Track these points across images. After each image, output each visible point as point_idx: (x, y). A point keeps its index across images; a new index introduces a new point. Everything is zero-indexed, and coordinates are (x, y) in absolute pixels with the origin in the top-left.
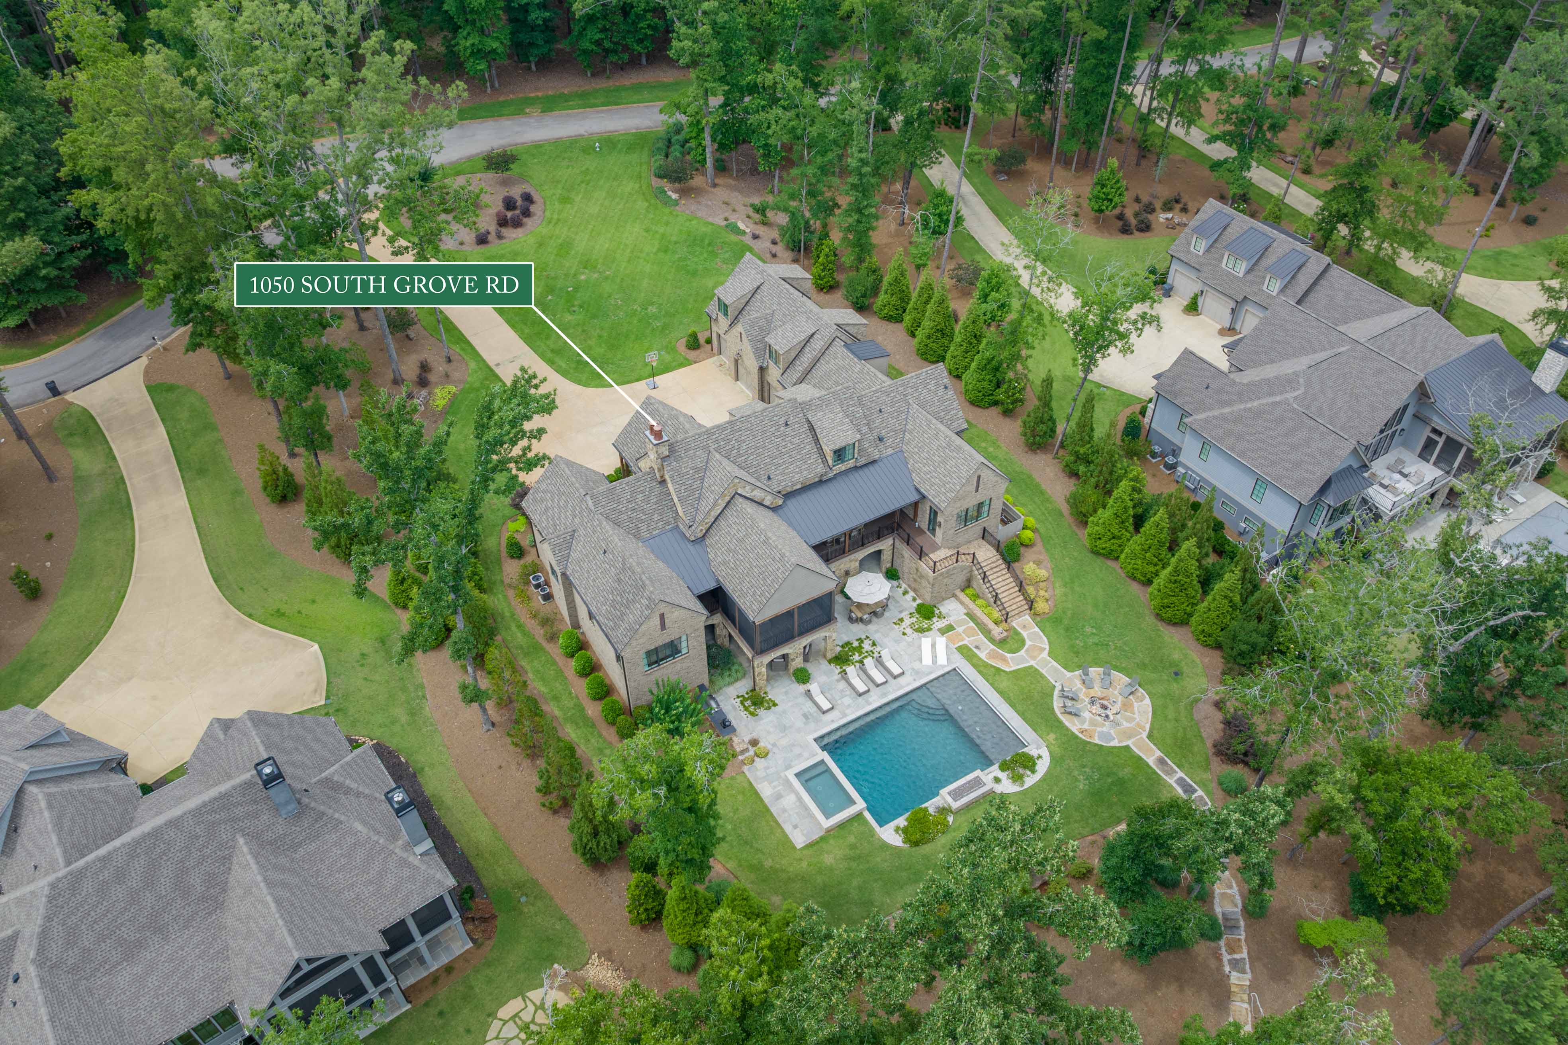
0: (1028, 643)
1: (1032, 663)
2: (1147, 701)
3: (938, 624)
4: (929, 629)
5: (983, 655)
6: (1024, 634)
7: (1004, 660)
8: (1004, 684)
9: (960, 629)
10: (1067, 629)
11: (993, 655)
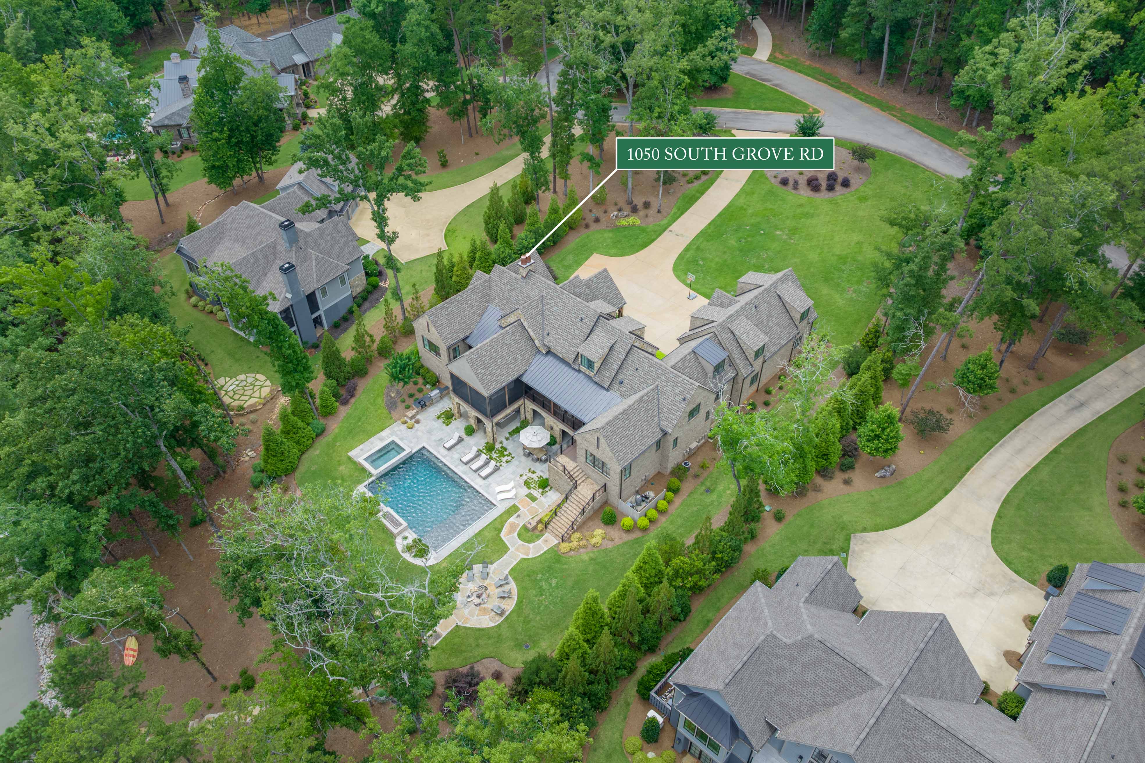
0: (531, 545)
1: (512, 549)
2: (492, 624)
3: (536, 493)
4: (529, 488)
5: (512, 519)
6: (540, 542)
7: (510, 532)
8: (488, 535)
9: (534, 504)
10: (550, 567)
11: (513, 526)
